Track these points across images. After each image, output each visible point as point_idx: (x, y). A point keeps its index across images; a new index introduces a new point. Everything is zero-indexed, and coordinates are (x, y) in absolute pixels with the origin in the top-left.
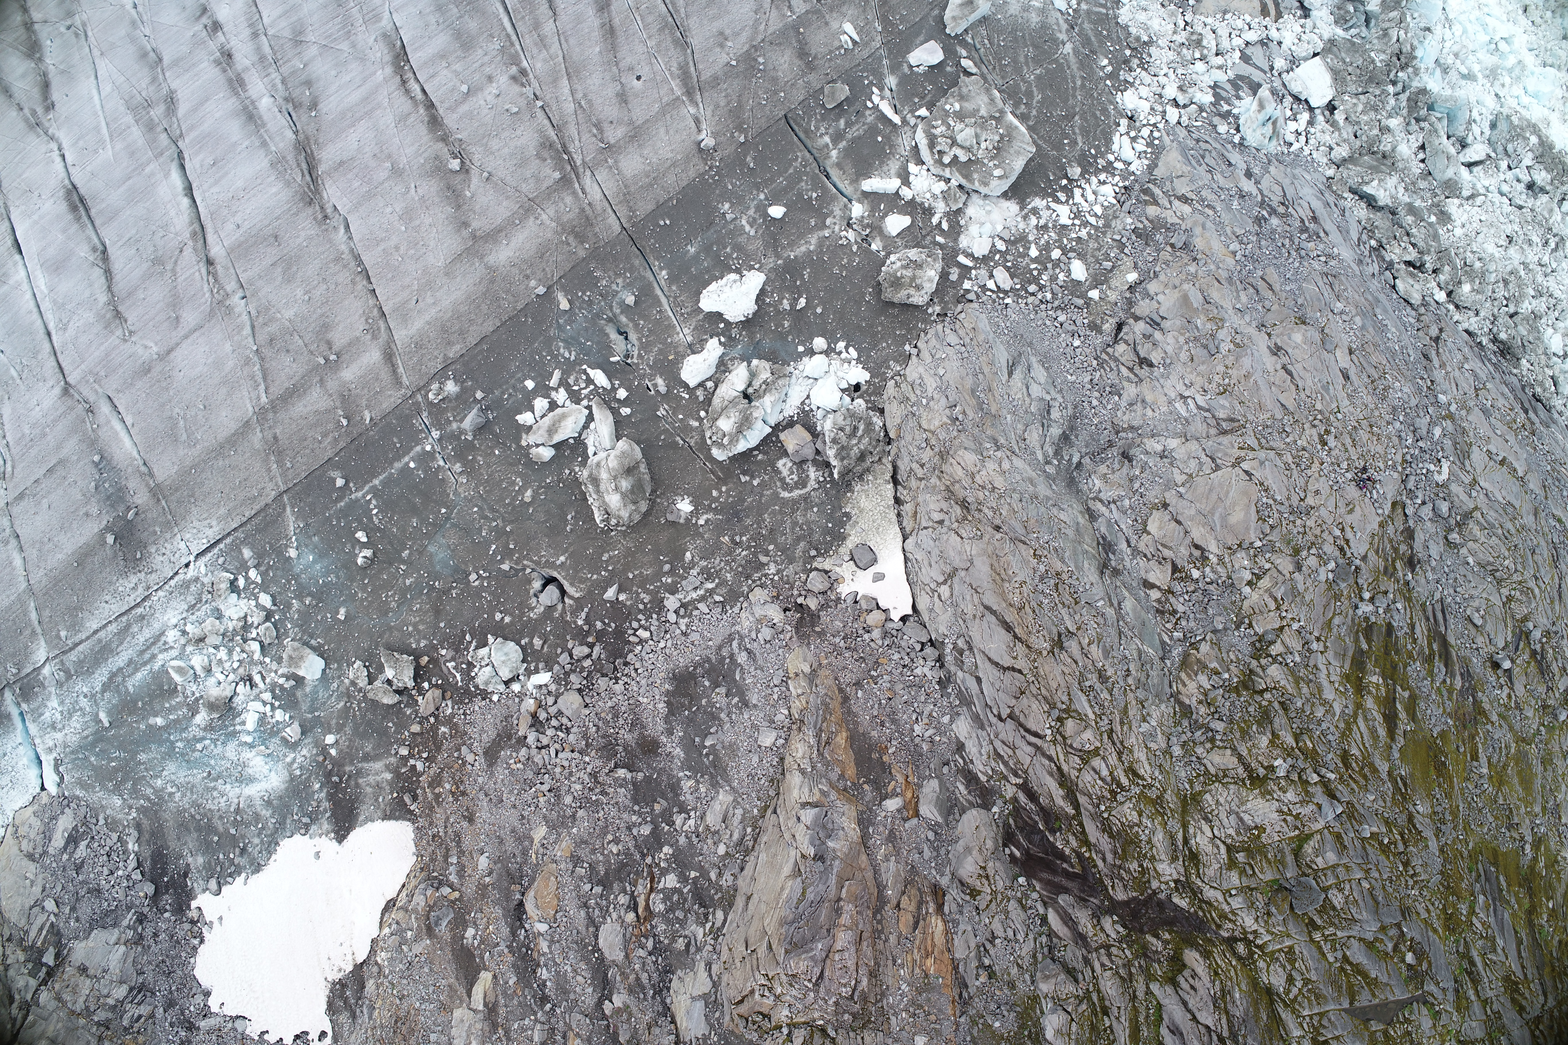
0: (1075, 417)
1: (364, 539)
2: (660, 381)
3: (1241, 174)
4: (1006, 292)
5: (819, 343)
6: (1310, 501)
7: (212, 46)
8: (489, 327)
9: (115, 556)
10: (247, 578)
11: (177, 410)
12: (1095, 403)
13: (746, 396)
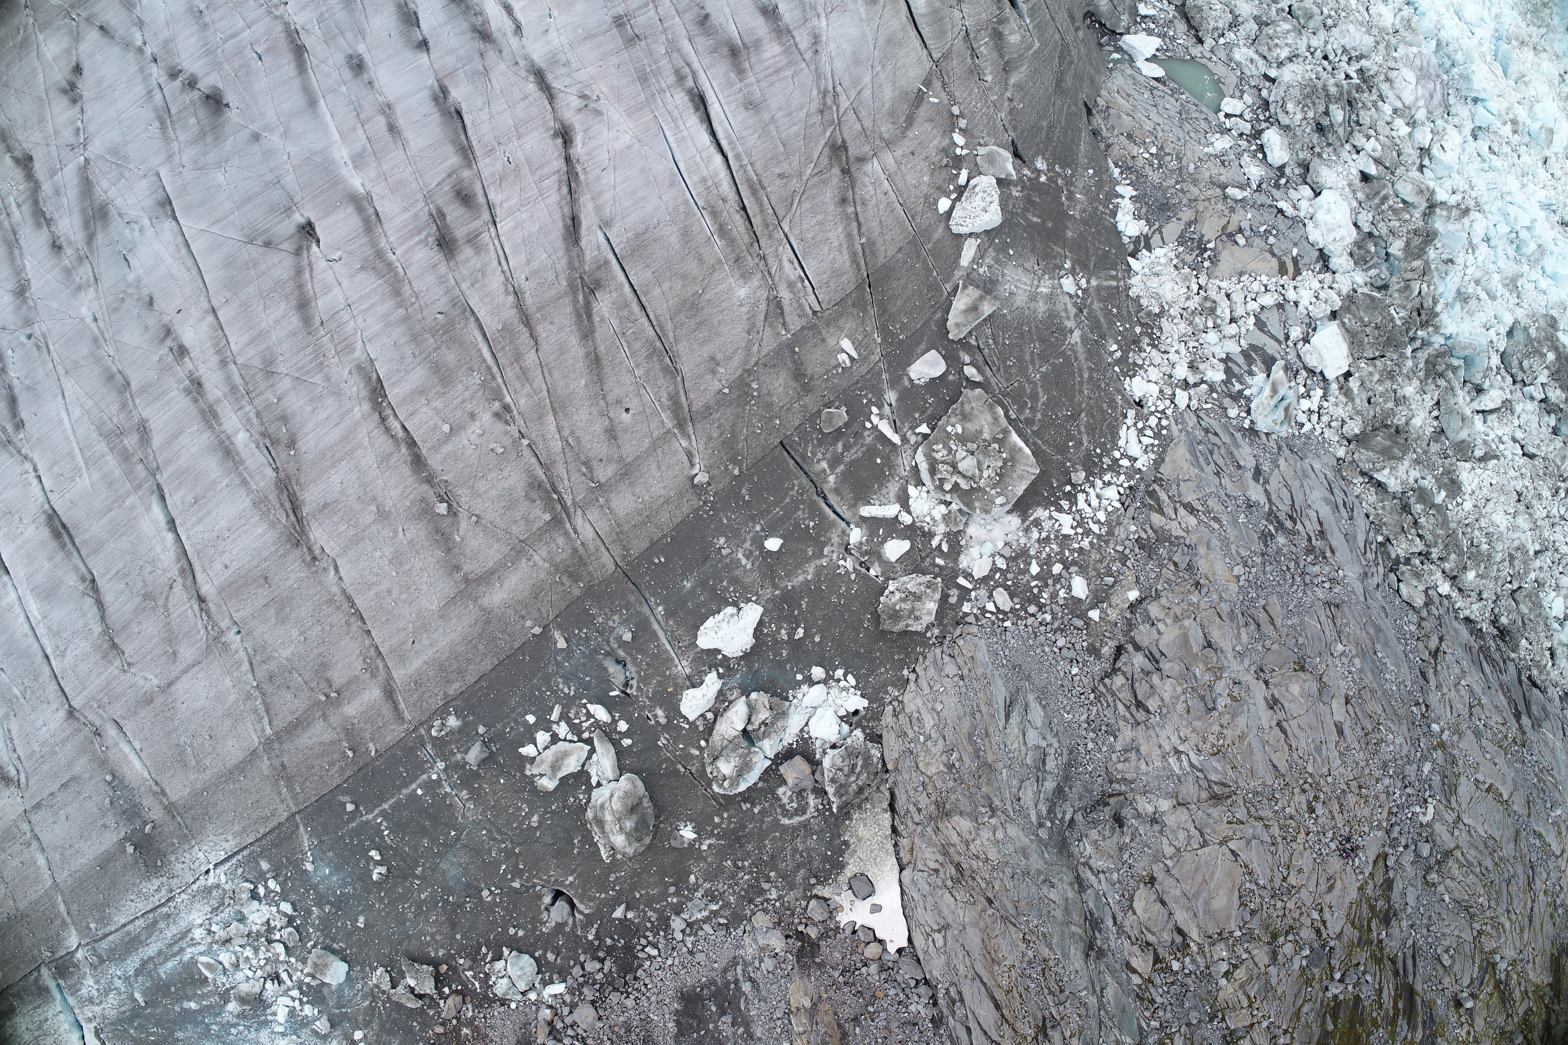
0: (1069, 765)
1: (378, 858)
2: (660, 712)
3: (1249, 475)
4: (1004, 613)
5: (818, 672)
6: (1292, 880)
7: (181, 372)
8: (487, 665)
9: (136, 862)
10: (266, 887)
11: (183, 739)
12: (1090, 745)
13: (745, 731)
